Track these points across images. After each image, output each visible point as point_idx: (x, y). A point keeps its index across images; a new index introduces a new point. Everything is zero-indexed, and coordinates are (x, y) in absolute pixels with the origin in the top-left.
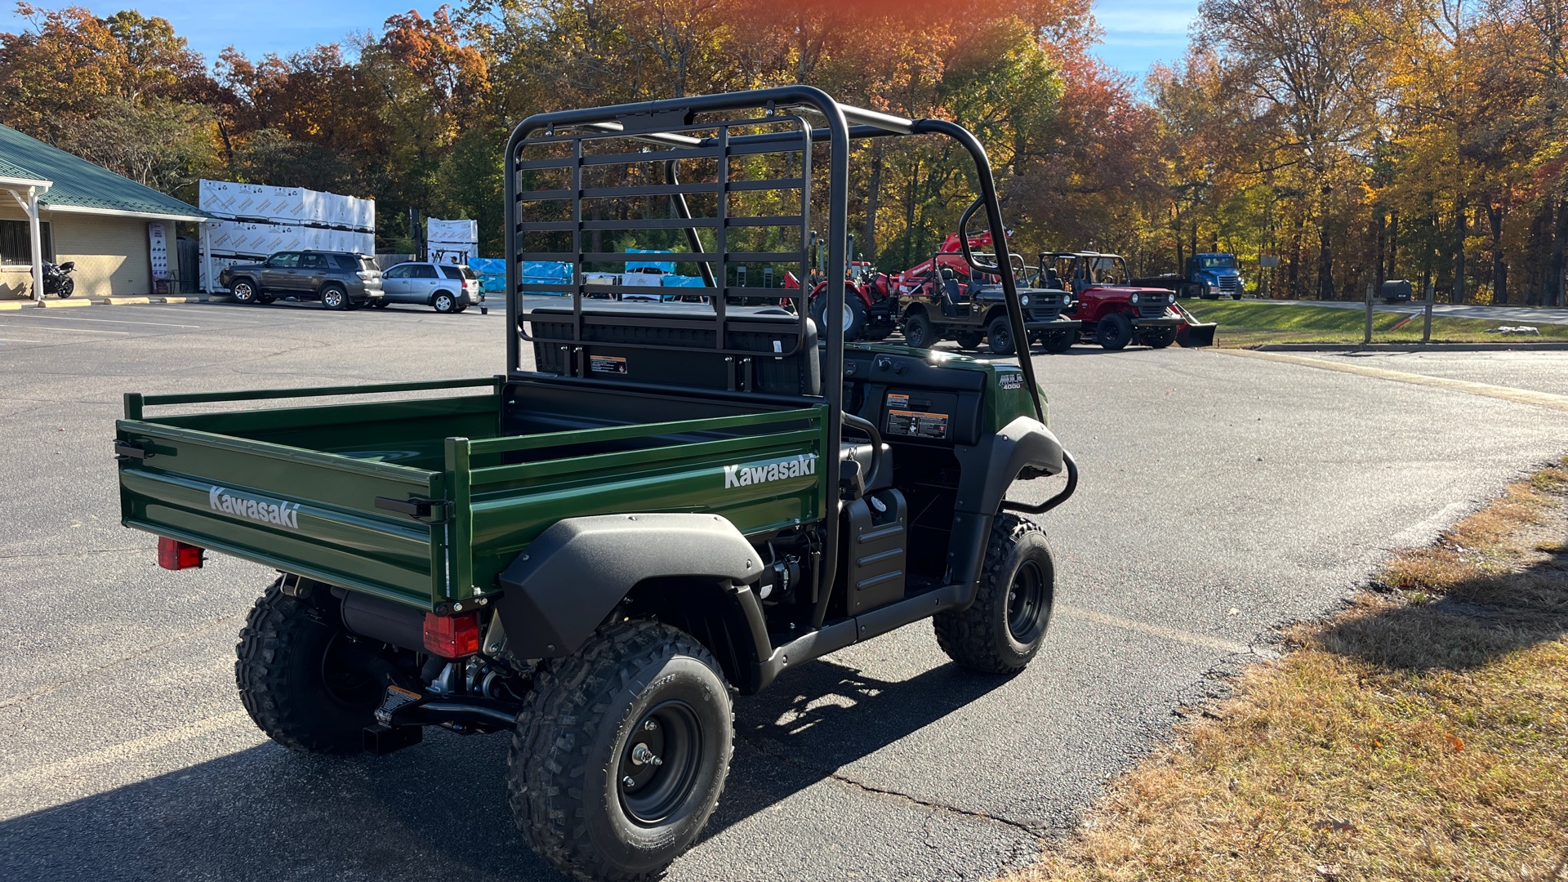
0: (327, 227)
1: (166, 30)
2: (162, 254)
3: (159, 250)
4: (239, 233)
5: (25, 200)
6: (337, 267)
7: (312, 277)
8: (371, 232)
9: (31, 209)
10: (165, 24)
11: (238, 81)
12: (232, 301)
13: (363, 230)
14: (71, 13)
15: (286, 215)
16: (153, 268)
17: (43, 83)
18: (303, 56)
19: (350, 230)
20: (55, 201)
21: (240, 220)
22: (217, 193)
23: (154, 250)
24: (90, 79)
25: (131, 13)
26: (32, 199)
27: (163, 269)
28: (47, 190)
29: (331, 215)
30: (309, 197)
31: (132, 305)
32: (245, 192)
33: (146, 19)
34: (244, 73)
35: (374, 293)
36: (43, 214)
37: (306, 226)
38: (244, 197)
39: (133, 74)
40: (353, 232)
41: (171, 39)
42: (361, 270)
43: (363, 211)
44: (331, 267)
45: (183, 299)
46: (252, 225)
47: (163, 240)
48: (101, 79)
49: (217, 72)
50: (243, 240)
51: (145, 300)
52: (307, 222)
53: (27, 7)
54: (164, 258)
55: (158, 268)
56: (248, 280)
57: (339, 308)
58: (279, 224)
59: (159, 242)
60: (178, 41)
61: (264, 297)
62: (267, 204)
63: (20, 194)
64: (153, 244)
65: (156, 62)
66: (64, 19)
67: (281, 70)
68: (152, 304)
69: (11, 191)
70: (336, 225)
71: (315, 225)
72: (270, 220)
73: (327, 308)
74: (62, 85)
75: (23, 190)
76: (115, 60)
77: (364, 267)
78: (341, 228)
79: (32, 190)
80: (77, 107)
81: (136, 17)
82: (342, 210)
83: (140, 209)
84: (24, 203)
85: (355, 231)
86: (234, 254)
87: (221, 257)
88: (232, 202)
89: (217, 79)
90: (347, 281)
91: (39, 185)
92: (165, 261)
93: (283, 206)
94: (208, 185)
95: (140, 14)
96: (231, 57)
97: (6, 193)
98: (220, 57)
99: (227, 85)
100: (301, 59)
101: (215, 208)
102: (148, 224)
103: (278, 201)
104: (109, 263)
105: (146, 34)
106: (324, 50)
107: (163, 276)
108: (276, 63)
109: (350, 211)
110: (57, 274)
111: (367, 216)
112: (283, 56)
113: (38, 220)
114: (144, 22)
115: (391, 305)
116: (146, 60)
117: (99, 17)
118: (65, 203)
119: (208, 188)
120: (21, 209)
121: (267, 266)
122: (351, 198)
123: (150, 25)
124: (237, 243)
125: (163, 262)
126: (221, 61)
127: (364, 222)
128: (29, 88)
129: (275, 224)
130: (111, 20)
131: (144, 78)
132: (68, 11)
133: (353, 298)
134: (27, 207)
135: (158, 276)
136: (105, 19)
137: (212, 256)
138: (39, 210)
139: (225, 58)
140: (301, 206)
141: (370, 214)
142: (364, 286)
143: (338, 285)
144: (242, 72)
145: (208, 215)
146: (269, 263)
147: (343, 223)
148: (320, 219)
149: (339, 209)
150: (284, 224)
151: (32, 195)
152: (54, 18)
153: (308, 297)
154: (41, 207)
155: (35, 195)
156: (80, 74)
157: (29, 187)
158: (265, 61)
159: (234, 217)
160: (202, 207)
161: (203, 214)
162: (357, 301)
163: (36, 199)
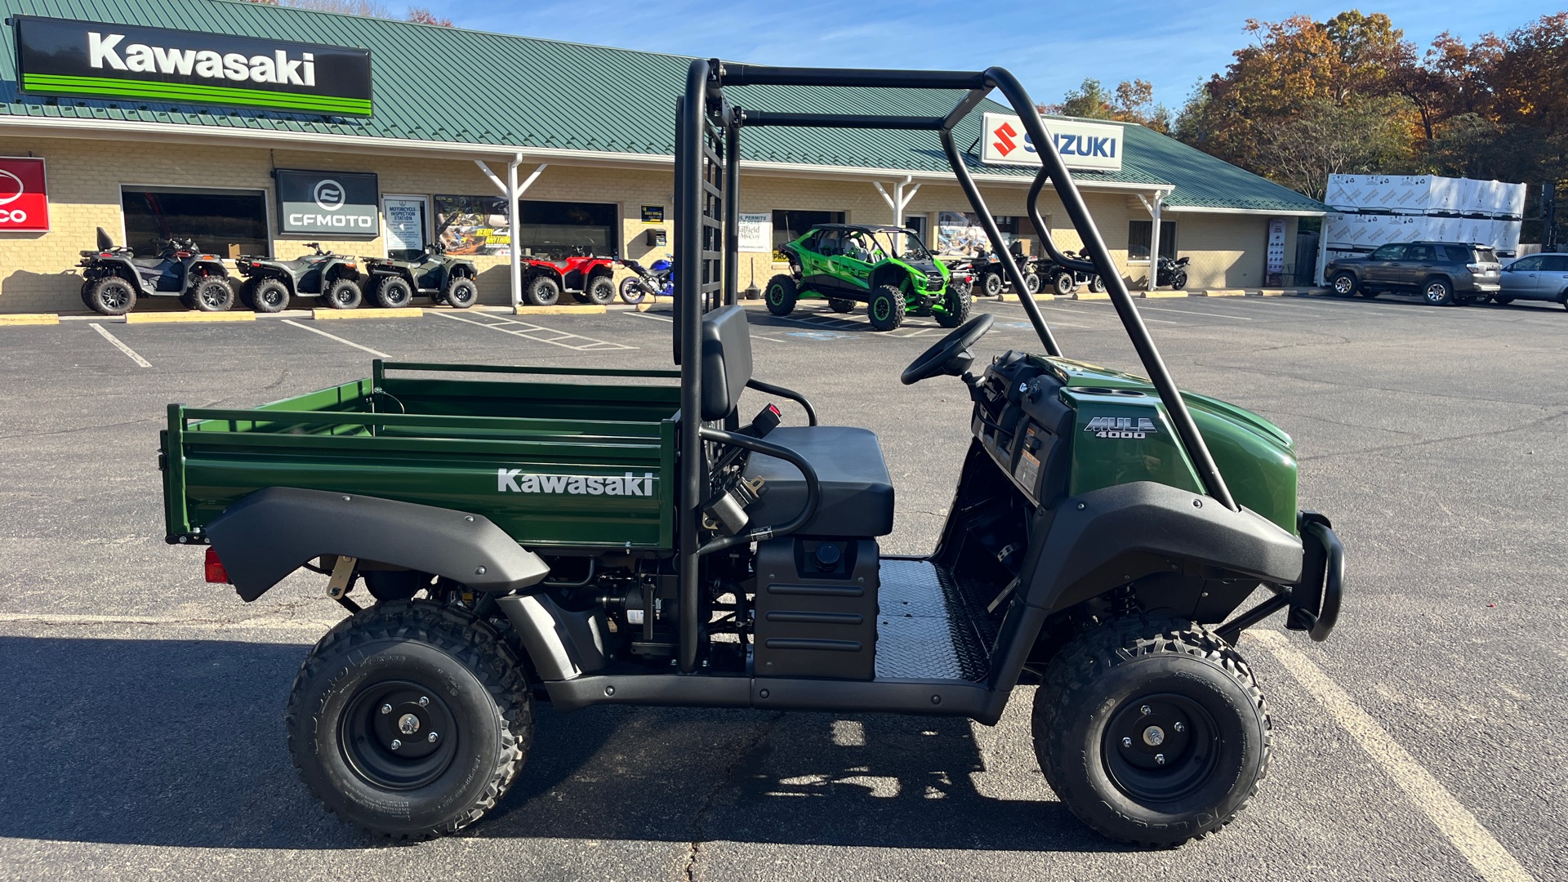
0: (1457, 215)
1: (1383, 26)
2: (1279, 249)
3: (1277, 245)
4: (1359, 226)
5: (1151, 203)
6: (1447, 259)
7: (1418, 269)
8: (1517, 219)
9: (1155, 211)
10: (1383, 19)
11: (1448, 66)
12: (1331, 294)
13: (1507, 218)
14: (1292, 23)
15: (1410, 205)
16: (1269, 262)
17: (1258, 92)
18: (1525, 31)
19: (1488, 218)
20: (1178, 203)
21: (1362, 212)
22: (1344, 187)
23: (1272, 244)
24: (1300, 83)
25: (1352, 14)
26: (1157, 201)
27: (1278, 263)
28: (1169, 193)
29: (1464, 202)
30: (1438, 184)
31: (1227, 297)
32: (1372, 183)
33: (1365, 17)
34: (1455, 57)
35: (1485, 288)
36: (1163, 214)
37: (1430, 215)
38: (1370, 188)
39: (1345, 73)
40: (1491, 220)
41: (1386, 34)
42: (1474, 262)
43: (1509, 196)
44: (1439, 258)
45: (1281, 292)
46: (1373, 216)
47: (1282, 236)
48: (1310, 82)
49: (1426, 59)
50: (1362, 232)
51: (1242, 293)
52: (1431, 212)
53: (1254, 22)
54: (1281, 251)
55: (1273, 263)
56: (1351, 274)
57: (1443, 303)
58: (1401, 215)
59: (1278, 237)
60: (1394, 34)
61: (1367, 291)
62: (1392, 194)
63: (1147, 198)
64: (1272, 239)
65: (1367, 60)
66: (1284, 30)
67: (1497, 49)
68: (1248, 296)
69: (1140, 196)
70: (1470, 213)
71: (1444, 214)
72: (1393, 211)
73: (1429, 303)
74: (1274, 92)
75: (1150, 194)
76: (1327, 62)
77: (1478, 258)
78: (1477, 216)
79: (1158, 194)
80: (1285, 112)
81: (1355, 16)
82: (1480, 196)
83: (1259, 206)
84: (1149, 206)
85: (1495, 218)
86: (1351, 247)
87: (1337, 250)
88: (1357, 194)
89: (1427, 68)
90: (1453, 274)
91: (1163, 189)
92: (1282, 256)
93: (1409, 195)
94: (1336, 179)
95: (1360, 13)
96: (1444, 42)
97: (1134, 197)
98: (1433, 44)
99: (1437, 71)
100: (1522, 34)
101: (1341, 203)
102: (1270, 220)
103: (1405, 190)
104: (1227, 258)
105: (1362, 31)
106: (1549, 20)
107: (1278, 270)
108: (1491, 42)
109: (1494, 195)
110: (1172, 269)
111: (1514, 201)
112: (1501, 35)
113: (1159, 221)
114: (1363, 20)
115: (1516, 302)
116: (1360, 57)
117: (1320, 22)
118: (1186, 204)
119: (1336, 182)
120: (1147, 211)
121: (1372, 258)
122: (1495, 182)
123: (1368, 22)
124: (1355, 237)
125: (1279, 256)
126: (1434, 48)
127: (1509, 209)
128: (1246, 98)
129: (1396, 215)
130: (1332, 23)
131: (1354, 76)
132: (1290, 21)
133: (1460, 292)
134: (1151, 209)
135: (1273, 270)
136: (1325, 23)
137: (1328, 249)
138: (1162, 211)
139: (1438, 45)
140: (1427, 195)
141: (1519, 199)
142: (1475, 280)
143: (1444, 279)
144: (1456, 57)
145: (1331, 209)
146: (1374, 255)
147: (1480, 210)
148: (1451, 207)
149: (1476, 195)
150: (1407, 215)
151: (1157, 198)
152: (1276, 29)
153: (1410, 292)
154: (1164, 208)
155: (1159, 198)
156: (1291, 80)
157: (1156, 191)
158: (1480, 43)
159: (1356, 210)
160: (1328, 202)
161: (1324, 208)
162: (1465, 296)
163: (1160, 202)
